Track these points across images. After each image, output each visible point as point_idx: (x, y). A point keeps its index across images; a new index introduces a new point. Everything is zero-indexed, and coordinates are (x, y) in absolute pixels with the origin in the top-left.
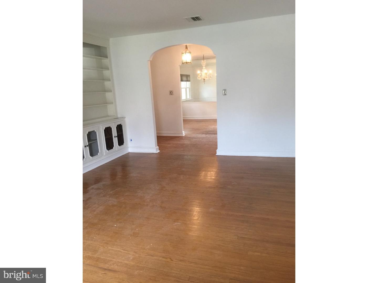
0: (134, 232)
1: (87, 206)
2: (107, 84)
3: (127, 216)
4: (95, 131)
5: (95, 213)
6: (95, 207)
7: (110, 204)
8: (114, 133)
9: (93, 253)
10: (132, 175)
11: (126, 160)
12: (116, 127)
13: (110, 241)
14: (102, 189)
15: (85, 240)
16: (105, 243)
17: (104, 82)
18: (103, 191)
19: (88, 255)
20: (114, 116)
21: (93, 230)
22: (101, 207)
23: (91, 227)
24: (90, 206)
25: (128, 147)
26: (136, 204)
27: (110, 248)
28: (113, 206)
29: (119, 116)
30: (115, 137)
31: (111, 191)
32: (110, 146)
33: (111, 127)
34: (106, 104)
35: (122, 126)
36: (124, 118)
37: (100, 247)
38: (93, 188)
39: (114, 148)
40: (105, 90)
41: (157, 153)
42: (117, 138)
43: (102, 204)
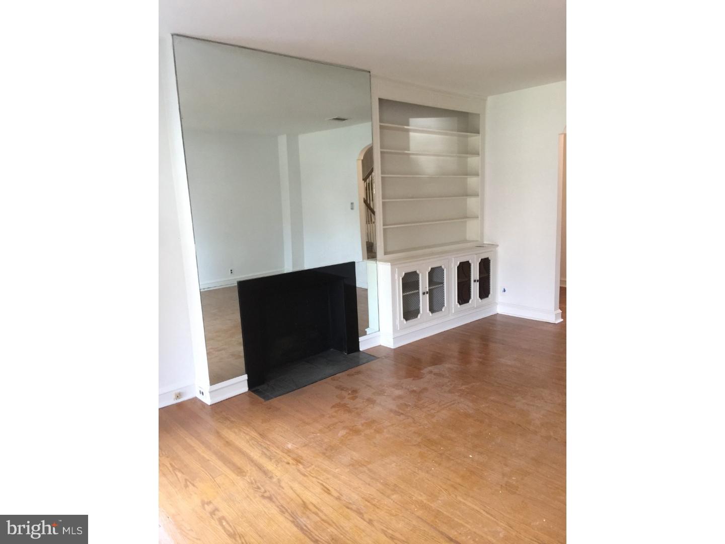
0: (507, 482)
1: (421, 402)
2: (472, 181)
3: (494, 443)
4: (443, 267)
5: (434, 420)
6: (434, 409)
7: (462, 411)
8: (475, 274)
9: (430, 498)
10: (502, 360)
11: (491, 328)
12: (480, 263)
13: (460, 485)
14: (448, 377)
15: (416, 467)
16: (452, 486)
17: (467, 178)
18: (449, 381)
19: (420, 498)
20: (477, 241)
21: (429, 453)
22: (444, 412)
23: (427, 447)
24: (426, 404)
25: (496, 304)
26: (513, 423)
27: (460, 498)
28: (467, 415)
29: (485, 242)
30: (475, 281)
31: (463, 384)
32: (464, 297)
33: (470, 262)
34: (464, 220)
35: (490, 261)
36: (494, 246)
37: (441, 490)
38: (431, 372)
39: (470, 301)
40: (466, 194)
41: (557, 322)
42: (478, 283)
43: (445, 406)
